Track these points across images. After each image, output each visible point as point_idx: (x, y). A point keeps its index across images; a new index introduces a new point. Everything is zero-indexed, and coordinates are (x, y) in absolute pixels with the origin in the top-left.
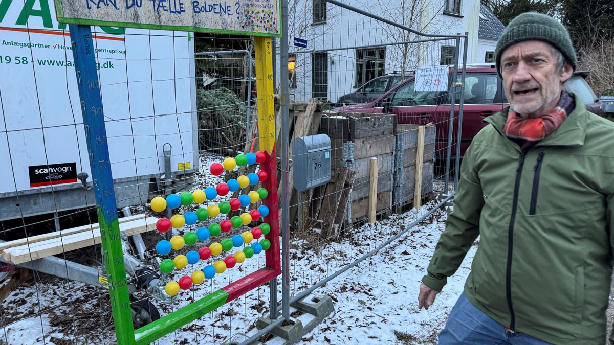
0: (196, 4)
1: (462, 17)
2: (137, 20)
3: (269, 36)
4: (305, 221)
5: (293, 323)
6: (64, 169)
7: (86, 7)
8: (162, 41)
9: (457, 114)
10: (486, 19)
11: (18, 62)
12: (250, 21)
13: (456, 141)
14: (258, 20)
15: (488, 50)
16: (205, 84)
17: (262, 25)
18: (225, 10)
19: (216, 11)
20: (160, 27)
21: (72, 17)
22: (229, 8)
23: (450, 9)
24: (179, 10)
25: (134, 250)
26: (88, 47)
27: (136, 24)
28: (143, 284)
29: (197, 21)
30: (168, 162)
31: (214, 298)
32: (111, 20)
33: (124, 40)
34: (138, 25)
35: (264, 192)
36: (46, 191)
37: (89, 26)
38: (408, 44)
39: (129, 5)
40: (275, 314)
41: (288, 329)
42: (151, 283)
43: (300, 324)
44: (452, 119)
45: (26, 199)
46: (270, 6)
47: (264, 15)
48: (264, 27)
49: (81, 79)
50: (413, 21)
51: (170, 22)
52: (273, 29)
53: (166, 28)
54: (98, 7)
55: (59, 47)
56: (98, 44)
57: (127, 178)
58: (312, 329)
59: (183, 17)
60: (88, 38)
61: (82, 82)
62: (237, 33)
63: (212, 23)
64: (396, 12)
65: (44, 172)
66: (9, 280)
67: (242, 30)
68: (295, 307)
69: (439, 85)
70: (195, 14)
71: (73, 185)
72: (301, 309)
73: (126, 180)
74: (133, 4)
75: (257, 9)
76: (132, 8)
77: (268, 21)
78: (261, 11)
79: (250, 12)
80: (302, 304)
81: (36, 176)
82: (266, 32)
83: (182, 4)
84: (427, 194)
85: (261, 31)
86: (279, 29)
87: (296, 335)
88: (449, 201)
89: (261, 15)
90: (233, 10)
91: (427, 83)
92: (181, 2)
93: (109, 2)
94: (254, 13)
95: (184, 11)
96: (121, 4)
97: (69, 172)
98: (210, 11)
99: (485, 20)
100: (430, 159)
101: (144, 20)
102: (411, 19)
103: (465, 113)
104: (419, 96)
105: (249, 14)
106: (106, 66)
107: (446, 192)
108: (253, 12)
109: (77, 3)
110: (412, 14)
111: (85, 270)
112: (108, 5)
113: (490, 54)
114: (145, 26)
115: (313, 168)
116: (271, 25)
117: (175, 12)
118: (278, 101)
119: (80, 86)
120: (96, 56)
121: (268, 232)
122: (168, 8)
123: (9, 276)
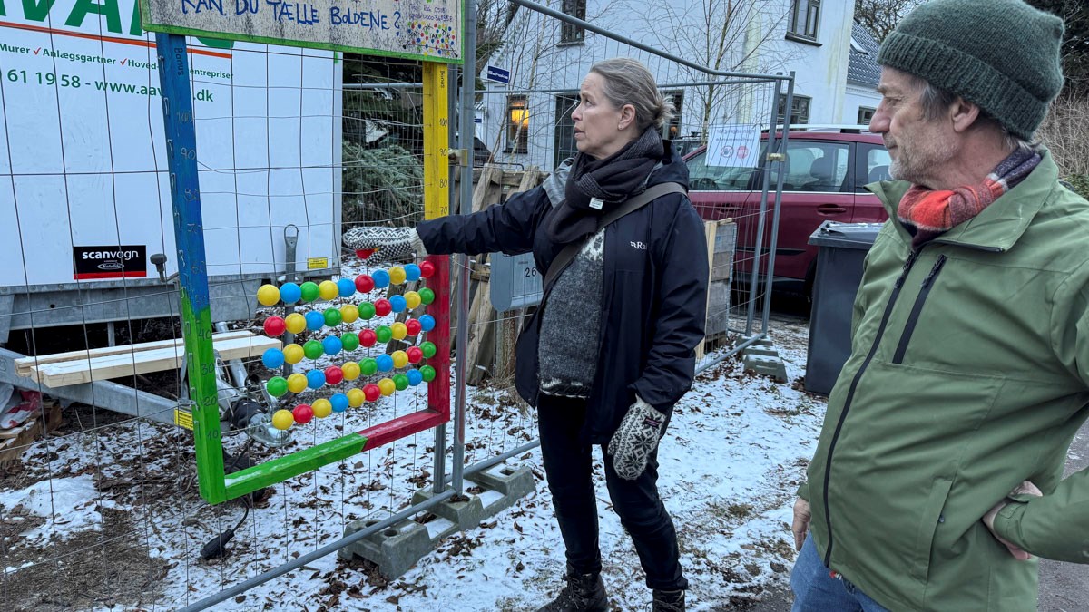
0: (335, 11)
1: (819, 45)
2: (249, 31)
3: (443, 61)
4: (506, 362)
5: (467, 499)
6: (128, 255)
7: (181, 10)
8: (284, 62)
9: (771, 206)
10: (864, 51)
11: (66, 83)
12: (416, 39)
13: (768, 251)
14: (427, 38)
15: (863, 105)
16: (369, 139)
17: (434, 45)
18: (378, 21)
19: (364, 22)
20: (282, 42)
21: (161, 23)
22: (384, 20)
23: (800, 31)
24: (311, 20)
25: (229, 377)
26: (181, 65)
27: (249, 36)
28: (241, 420)
29: (336, 36)
30: (291, 255)
31: (345, 442)
32: (214, 29)
33: (230, 56)
34: (251, 38)
35: (430, 294)
36: (98, 287)
37: (183, 37)
38: (715, 86)
39: (240, 10)
40: (441, 485)
41: (458, 507)
42: (252, 419)
43: (478, 502)
44: (763, 213)
45: (66, 298)
46: (447, 18)
47: (437, 31)
48: (436, 48)
49: (169, 108)
50: (724, 47)
51: (298, 36)
52: (451, 52)
53: (290, 44)
54: (197, 11)
55: (129, 63)
56: (196, 62)
57: (225, 277)
58: (497, 513)
59: (315, 30)
60: (182, 52)
61: (169, 112)
62: (394, 56)
63: (360, 39)
64: (697, 31)
65: (96, 257)
66: (32, 423)
67: (403, 51)
68: (475, 482)
69: (743, 156)
70: (333, 26)
71: (139, 280)
72: (483, 483)
73: (223, 279)
74: (246, 8)
75: (427, 22)
76: (244, 14)
77: (442, 41)
78: (432, 25)
79: (416, 27)
80: (485, 476)
81: (85, 263)
82: (439, 56)
83: (316, 11)
84: (716, 334)
85: (431, 54)
86: (459, 53)
87: (470, 517)
88: (750, 347)
89: (433, 31)
90: (390, 22)
91: (726, 153)
92: (314, 8)
93: (213, 5)
94: (423, 27)
95: (317, 21)
96: (229, 8)
97: (135, 260)
98: (356, 23)
99: (861, 53)
100: (726, 276)
101: (259, 31)
102: (722, 45)
103: (784, 206)
104: (726, 176)
105: (414, 29)
106: (201, 96)
107: (748, 333)
108: (420, 26)
109: (169, 5)
110: (724, 35)
111: (155, 401)
112: (211, 9)
113: (866, 112)
114: (261, 40)
115: (523, 276)
116: (447, 46)
117: (304, 22)
118: (457, 161)
119: (167, 118)
120: (191, 79)
121: (432, 355)
122: (295, 16)
123: (32, 417)
